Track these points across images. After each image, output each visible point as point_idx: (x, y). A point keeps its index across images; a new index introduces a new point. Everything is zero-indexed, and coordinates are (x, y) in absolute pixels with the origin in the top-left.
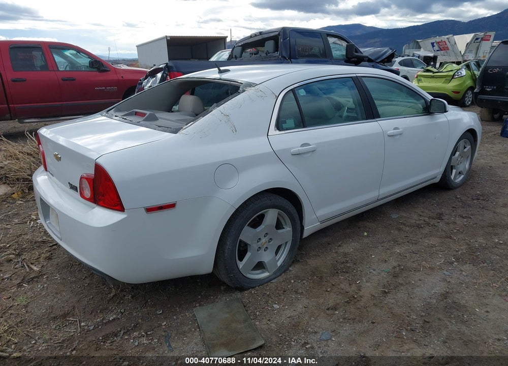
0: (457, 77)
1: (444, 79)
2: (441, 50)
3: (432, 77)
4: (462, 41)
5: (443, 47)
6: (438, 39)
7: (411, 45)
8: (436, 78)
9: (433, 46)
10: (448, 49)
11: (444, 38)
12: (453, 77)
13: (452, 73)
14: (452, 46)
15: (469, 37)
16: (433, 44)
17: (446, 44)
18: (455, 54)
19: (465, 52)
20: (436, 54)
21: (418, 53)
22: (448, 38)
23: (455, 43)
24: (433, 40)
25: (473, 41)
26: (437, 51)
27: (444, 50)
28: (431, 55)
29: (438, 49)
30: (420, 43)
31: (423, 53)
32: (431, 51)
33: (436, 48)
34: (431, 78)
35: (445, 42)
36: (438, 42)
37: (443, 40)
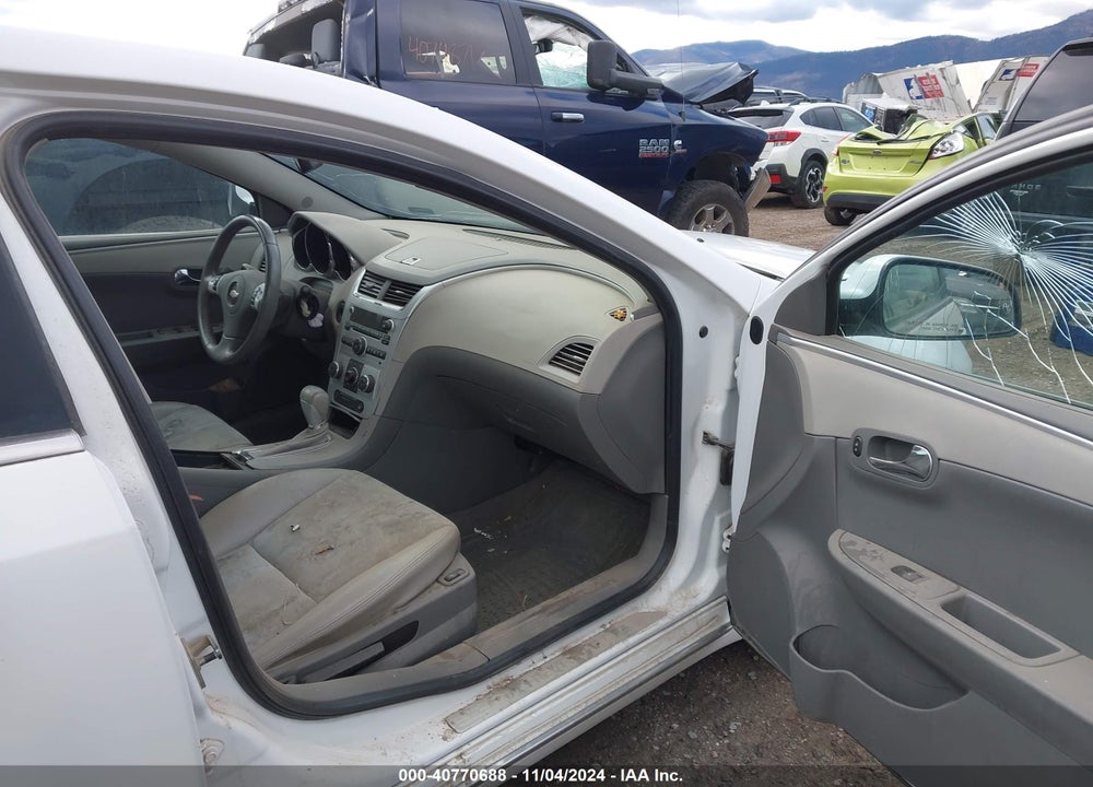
0: (939, 154)
1: (907, 160)
2: (927, 97)
3: (877, 154)
4: (973, 77)
5: (930, 91)
6: (919, 71)
7: (862, 84)
8: (887, 156)
9: (909, 88)
10: (941, 95)
11: (933, 69)
12: (930, 155)
13: (926, 145)
14: (951, 87)
15: (989, 68)
16: (908, 82)
17: (937, 83)
18: (957, 105)
19: (979, 103)
20: (914, 106)
21: (874, 102)
22: (941, 69)
23: (958, 82)
24: (908, 73)
25: (998, 77)
26: (918, 98)
27: (934, 96)
28: (903, 106)
29: (919, 94)
30: (880, 80)
31: (886, 102)
32: (905, 99)
33: (916, 91)
34: (872, 156)
35: (934, 77)
36: (921, 79)
37: (931, 74)
